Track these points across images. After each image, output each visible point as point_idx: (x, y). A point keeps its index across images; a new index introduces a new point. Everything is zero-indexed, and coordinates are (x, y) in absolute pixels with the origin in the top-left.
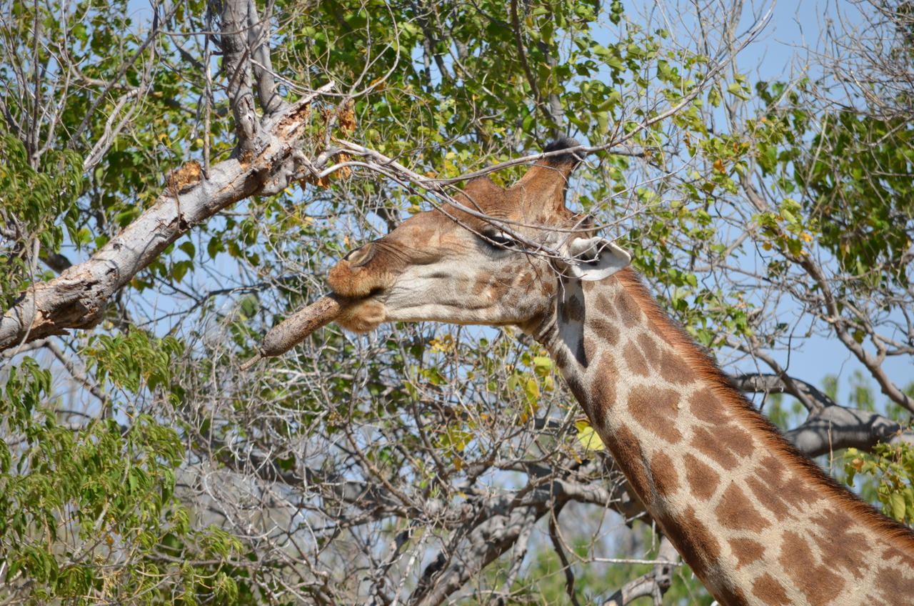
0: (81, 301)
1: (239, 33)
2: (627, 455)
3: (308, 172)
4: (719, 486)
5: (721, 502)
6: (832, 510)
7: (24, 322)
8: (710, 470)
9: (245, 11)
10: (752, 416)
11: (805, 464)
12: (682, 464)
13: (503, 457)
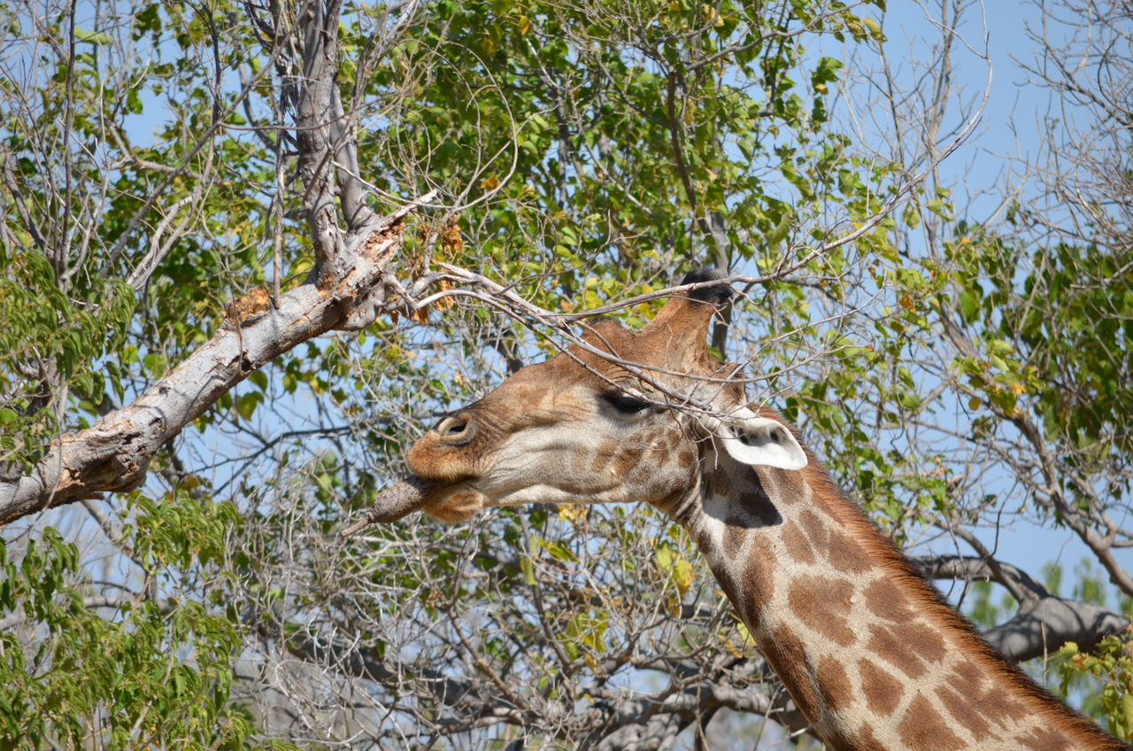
0: (119, 457)
1: (319, 128)
2: (788, 662)
3: (402, 302)
4: (902, 698)
5: (905, 717)
6: (1044, 728)
7: (48, 483)
8: (891, 678)
9: (327, 101)
10: (942, 612)
11: (1009, 671)
12: (856, 671)
13: (641, 652)
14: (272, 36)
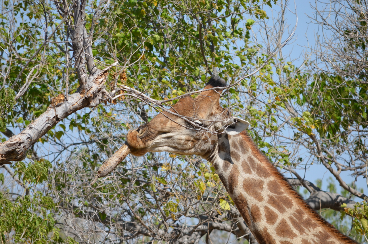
0: (17, 150)
1: (79, 42)
2: (242, 206)
3: (108, 98)
4: (278, 220)
5: (278, 226)
6: (322, 231)
8: (274, 213)
9: (82, 33)
10: (292, 192)
11: (313, 213)
12: (263, 210)
13: (189, 213)
14: (63, 12)
